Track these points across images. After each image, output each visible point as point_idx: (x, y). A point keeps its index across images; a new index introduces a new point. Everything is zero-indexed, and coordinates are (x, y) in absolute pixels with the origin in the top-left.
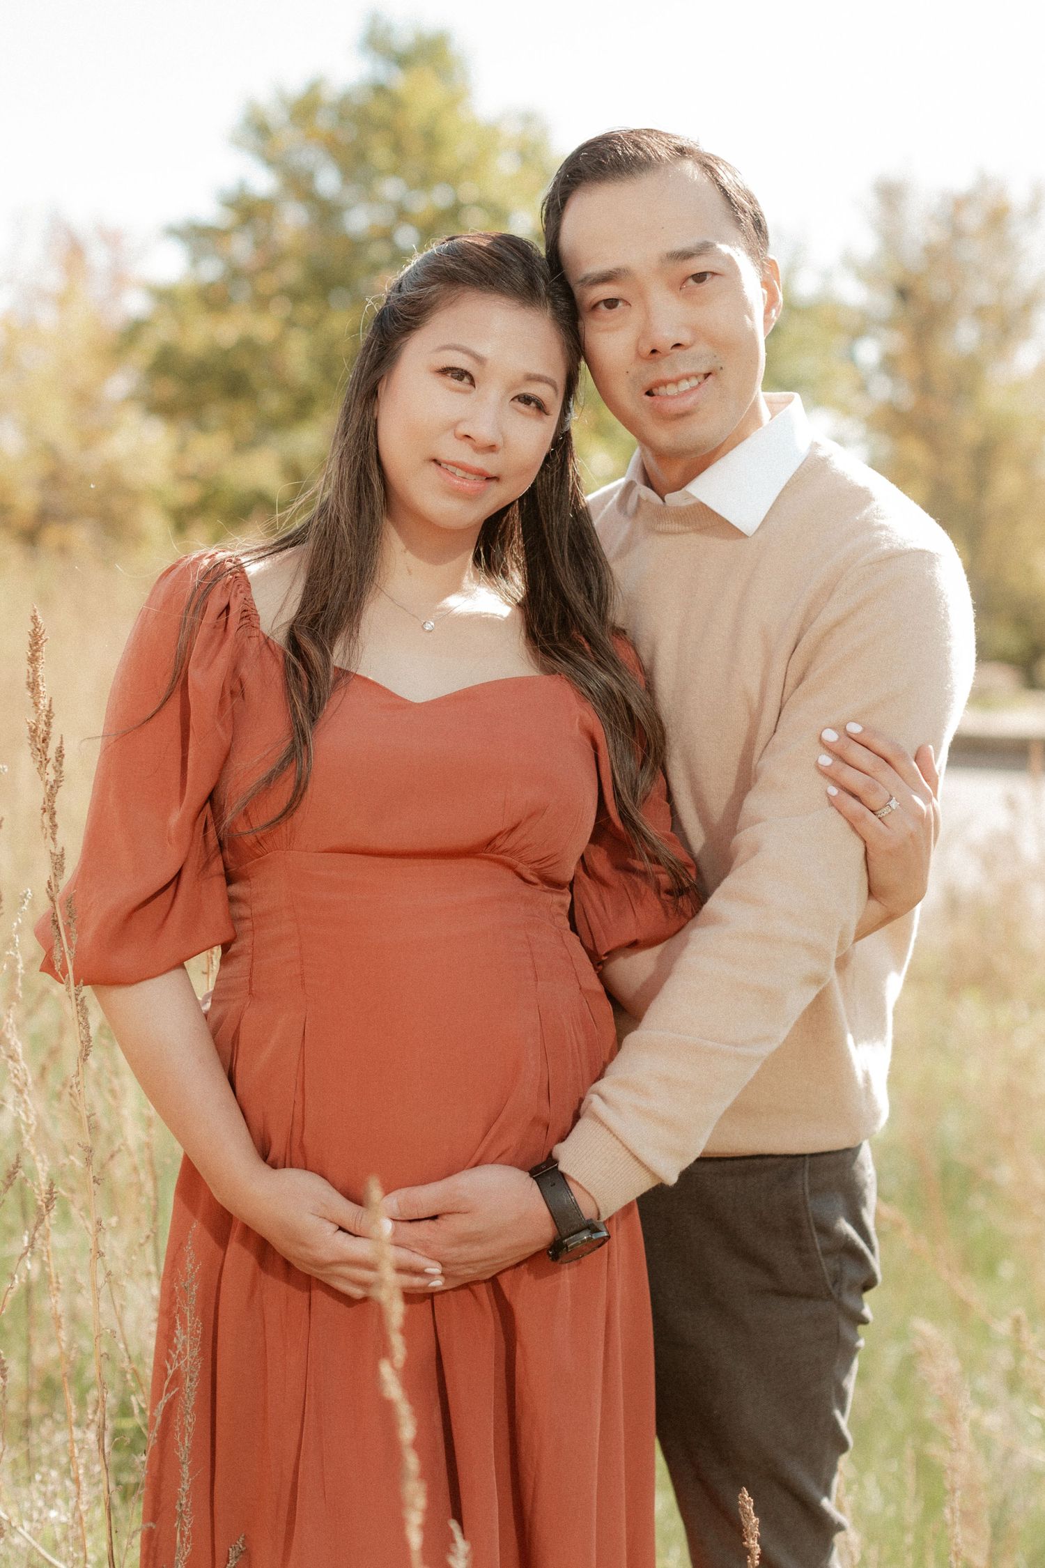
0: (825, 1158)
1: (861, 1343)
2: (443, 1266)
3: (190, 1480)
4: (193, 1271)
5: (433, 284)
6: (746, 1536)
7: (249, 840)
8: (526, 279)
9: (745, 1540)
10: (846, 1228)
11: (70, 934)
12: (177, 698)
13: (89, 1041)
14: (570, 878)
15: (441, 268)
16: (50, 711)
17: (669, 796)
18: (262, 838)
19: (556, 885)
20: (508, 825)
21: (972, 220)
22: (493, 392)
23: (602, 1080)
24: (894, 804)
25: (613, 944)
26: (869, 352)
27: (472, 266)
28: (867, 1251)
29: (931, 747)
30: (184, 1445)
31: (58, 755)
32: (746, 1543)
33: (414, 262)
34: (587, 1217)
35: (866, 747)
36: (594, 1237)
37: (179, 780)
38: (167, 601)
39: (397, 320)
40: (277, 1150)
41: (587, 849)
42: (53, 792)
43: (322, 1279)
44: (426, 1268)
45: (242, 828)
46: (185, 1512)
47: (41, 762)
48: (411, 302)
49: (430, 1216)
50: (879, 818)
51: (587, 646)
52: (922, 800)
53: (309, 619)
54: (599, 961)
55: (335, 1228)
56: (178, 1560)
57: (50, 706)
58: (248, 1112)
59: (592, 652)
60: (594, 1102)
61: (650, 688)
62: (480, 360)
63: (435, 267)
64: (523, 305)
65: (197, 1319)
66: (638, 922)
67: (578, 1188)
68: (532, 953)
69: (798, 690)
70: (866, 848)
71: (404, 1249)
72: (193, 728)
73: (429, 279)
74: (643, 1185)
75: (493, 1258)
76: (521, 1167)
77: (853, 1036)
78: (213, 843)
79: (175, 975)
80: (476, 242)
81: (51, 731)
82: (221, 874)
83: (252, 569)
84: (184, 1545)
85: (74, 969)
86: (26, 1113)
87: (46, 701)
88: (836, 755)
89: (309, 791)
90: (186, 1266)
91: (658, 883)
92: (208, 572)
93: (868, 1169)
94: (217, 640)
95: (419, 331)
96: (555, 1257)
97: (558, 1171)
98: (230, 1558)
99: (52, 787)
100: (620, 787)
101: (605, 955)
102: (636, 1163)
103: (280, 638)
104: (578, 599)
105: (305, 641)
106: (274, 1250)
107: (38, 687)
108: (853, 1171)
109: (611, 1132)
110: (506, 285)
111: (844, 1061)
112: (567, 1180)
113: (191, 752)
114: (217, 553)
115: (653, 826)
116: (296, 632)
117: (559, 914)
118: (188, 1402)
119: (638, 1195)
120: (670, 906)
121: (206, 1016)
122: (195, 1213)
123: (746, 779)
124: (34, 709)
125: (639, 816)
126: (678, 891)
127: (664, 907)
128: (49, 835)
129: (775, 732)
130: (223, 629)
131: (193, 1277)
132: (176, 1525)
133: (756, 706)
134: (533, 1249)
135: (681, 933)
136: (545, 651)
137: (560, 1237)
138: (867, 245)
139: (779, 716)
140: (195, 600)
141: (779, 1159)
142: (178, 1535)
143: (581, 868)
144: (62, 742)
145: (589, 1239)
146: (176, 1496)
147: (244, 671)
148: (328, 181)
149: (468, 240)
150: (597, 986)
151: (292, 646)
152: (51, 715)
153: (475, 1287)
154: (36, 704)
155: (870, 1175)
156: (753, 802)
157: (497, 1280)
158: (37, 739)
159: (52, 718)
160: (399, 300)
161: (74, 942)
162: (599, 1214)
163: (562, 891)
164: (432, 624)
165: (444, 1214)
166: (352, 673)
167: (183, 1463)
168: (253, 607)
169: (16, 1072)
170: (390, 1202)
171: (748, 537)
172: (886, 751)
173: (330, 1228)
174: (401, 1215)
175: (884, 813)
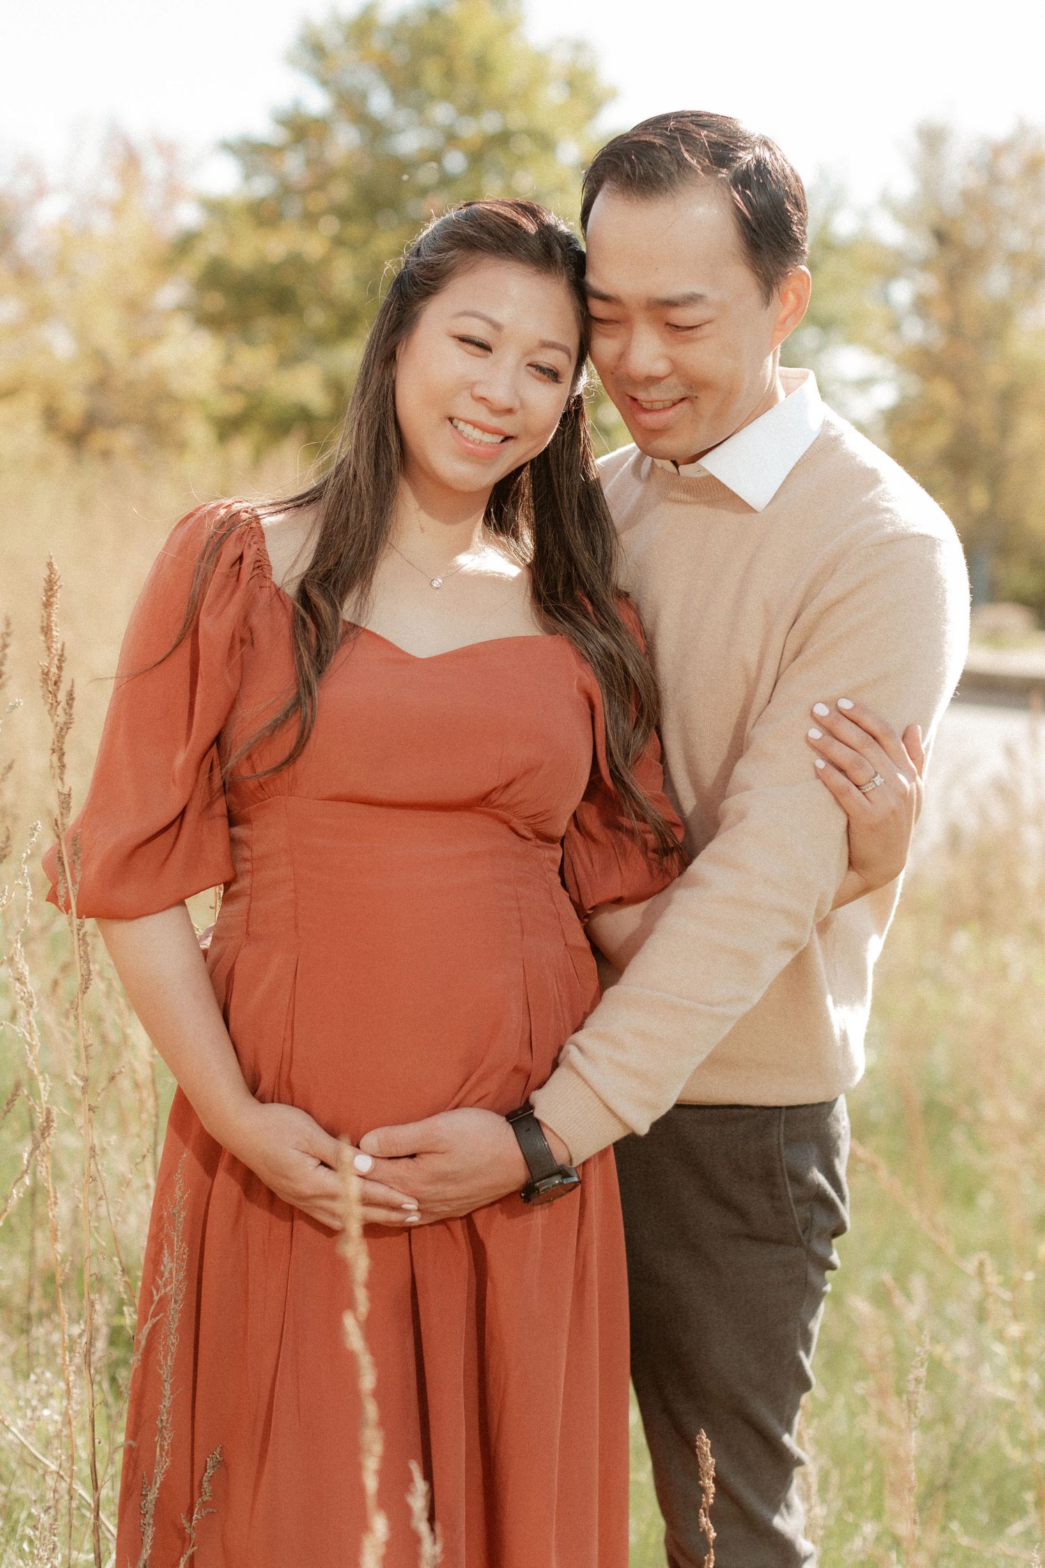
0: (800, 1110)
1: (828, 1288)
2: (419, 1201)
3: (172, 1397)
4: (181, 1198)
5: (451, 249)
6: (701, 1476)
7: (252, 784)
8: (542, 247)
9: (701, 1480)
10: (819, 1177)
11: (75, 871)
12: (187, 643)
13: (90, 974)
14: (562, 832)
15: (458, 233)
16: (62, 655)
17: (663, 758)
18: (264, 782)
19: (549, 839)
20: (503, 781)
21: (1010, 167)
22: (508, 358)
23: (580, 1032)
24: (878, 780)
25: (599, 899)
26: (902, 293)
27: (490, 234)
28: (837, 1200)
29: (919, 727)
30: (166, 1364)
31: (68, 698)
32: (701, 1482)
33: (431, 227)
34: (559, 1163)
35: (856, 724)
36: (565, 1182)
37: (186, 724)
38: (184, 547)
39: (415, 284)
40: (266, 1083)
41: (580, 807)
42: (63, 734)
43: (306, 1210)
44: (404, 1203)
45: (245, 771)
46: (166, 1428)
47: (52, 704)
48: (430, 267)
49: (409, 1154)
50: (864, 793)
51: (590, 608)
52: (906, 778)
53: (321, 574)
54: (585, 915)
55: (317, 1162)
56: (157, 1473)
57: (63, 650)
58: (239, 1047)
59: (595, 614)
60: (572, 1052)
61: (650, 651)
62: (497, 326)
63: (454, 232)
64: (539, 272)
65: (184, 1244)
66: (623, 882)
67: (552, 1134)
68: (519, 908)
69: (793, 664)
70: (848, 822)
71: (383, 1186)
72: (201, 673)
73: (448, 244)
74: (617, 1134)
75: (468, 1198)
76: (498, 1112)
77: (832, 995)
78: (217, 782)
79: (175, 912)
80: (494, 210)
81: (62, 674)
82: (224, 816)
83: (267, 521)
84: (164, 1459)
85: (77, 904)
86: (30, 1034)
87: (59, 646)
88: (827, 729)
89: (311, 741)
90: (175, 1193)
91: (645, 843)
92: (224, 522)
93: (842, 1122)
94: (229, 591)
95: (437, 297)
96: (527, 1199)
97: (533, 1116)
98: (208, 1468)
99: (62, 729)
100: (612, 744)
101: (591, 909)
102: (608, 1113)
103: (291, 590)
104: (583, 557)
105: (315, 594)
106: (260, 1180)
107: (51, 632)
108: (827, 1123)
109: (586, 1082)
110: (524, 252)
111: (822, 1019)
112: (542, 1127)
113: (198, 697)
114: (233, 504)
115: (644, 787)
116: (308, 587)
117: (551, 870)
118: (172, 1323)
119: (614, 1141)
120: (655, 865)
121: (205, 953)
122: (185, 1141)
123: (738, 747)
124: (47, 653)
125: (629, 777)
126: (665, 850)
127: (649, 866)
128: (57, 775)
129: (769, 702)
130: (235, 579)
131: (182, 1203)
132: (156, 1439)
133: (753, 675)
134: (505, 1191)
135: (666, 891)
136: (548, 611)
137: (531, 1180)
138: (905, 186)
139: (775, 686)
140: (210, 549)
141: (757, 1110)
142: (158, 1450)
143: (573, 824)
144: (72, 686)
145: (560, 1183)
146: (157, 1413)
147: (255, 620)
148: (380, 102)
149: (486, 207)
150: (583, 942)
151: (302, 599)
152: (63, 659)
153: (450, 1223)
154: (49, 648)
155: (844, 1127)
156: (742, 770)
157: (472, 1219)
158: (49, 682)
159: (64, 661)
160: (418, 265)
161: (78, 879)
162: (571, 1160)
163: (554, 846)
164: (440, 581)
165: (422, 1153)
166: (361, 628)
167: (165, 1381)
168: (266, 557)
169: (22, 994)
170: (370, 1140)
171: (757, 512)
172: (875, 729)
173: (312, 1163)
174: (380, 1152)
175: (868, 788)
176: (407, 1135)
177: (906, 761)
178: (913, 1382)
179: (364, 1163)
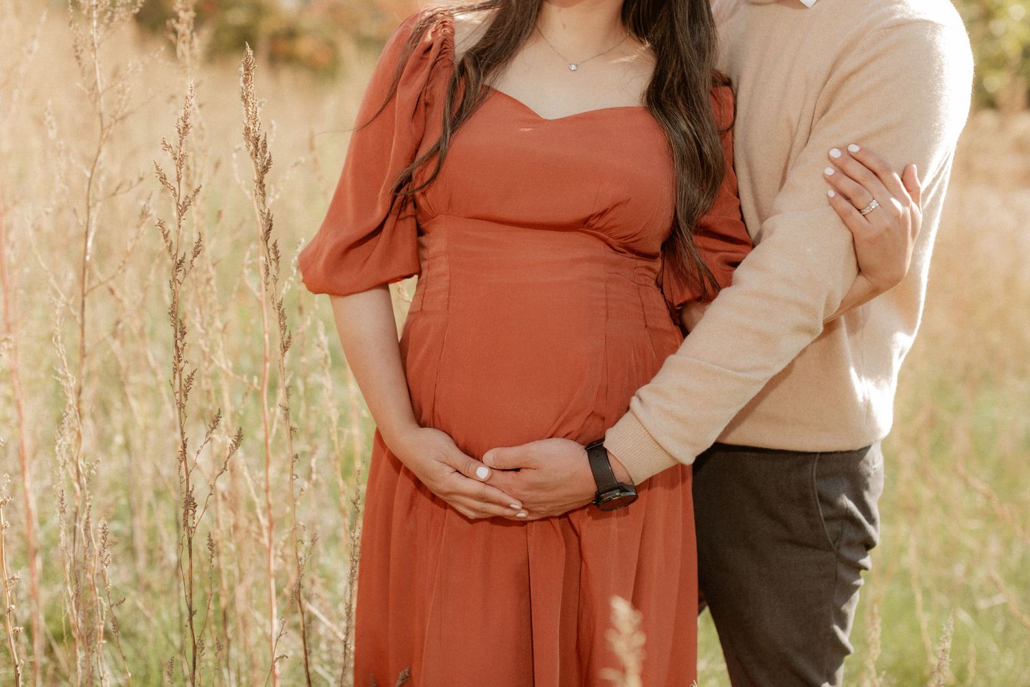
1: (861, 582)
2: (522, 503)
7: (423, 205)
18: (431, 204)
20: (598, 211)
23: (643, 388)
24: (874, 204)
28: (867, 524)
34: (619, 480)
35: (861, 163)
43: (449, 503)
44: (513, 504)
49: (514, 468)
50: (863, 215)
52: (901, 204)
53: (478, 50)
55: (452, 470)
67: (615, 460)
69: (821, 120)
70: (853, 237)
71: (497, 490)
76: (580, 443)
82: (414, 228)
83: (458, 19)
88: (838, 168)
97: (603, 448)
112: (608, 454)
129: (805, 146)
134: (583, 499)
137: (599, 492)
139: (808, 138)
145: (619, 496)
153: (550, 521)
157: (568, 517)
165: (522, 468)
170: (489, 456)
171: (807, 8)
172: (876, 167)
173: (448, 470)
174: (495, 465)
175: (866, 211)
176: (511, 455)
177: (901, 191)
178: (941, 652)
179: (483, 472)
